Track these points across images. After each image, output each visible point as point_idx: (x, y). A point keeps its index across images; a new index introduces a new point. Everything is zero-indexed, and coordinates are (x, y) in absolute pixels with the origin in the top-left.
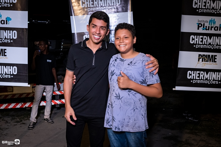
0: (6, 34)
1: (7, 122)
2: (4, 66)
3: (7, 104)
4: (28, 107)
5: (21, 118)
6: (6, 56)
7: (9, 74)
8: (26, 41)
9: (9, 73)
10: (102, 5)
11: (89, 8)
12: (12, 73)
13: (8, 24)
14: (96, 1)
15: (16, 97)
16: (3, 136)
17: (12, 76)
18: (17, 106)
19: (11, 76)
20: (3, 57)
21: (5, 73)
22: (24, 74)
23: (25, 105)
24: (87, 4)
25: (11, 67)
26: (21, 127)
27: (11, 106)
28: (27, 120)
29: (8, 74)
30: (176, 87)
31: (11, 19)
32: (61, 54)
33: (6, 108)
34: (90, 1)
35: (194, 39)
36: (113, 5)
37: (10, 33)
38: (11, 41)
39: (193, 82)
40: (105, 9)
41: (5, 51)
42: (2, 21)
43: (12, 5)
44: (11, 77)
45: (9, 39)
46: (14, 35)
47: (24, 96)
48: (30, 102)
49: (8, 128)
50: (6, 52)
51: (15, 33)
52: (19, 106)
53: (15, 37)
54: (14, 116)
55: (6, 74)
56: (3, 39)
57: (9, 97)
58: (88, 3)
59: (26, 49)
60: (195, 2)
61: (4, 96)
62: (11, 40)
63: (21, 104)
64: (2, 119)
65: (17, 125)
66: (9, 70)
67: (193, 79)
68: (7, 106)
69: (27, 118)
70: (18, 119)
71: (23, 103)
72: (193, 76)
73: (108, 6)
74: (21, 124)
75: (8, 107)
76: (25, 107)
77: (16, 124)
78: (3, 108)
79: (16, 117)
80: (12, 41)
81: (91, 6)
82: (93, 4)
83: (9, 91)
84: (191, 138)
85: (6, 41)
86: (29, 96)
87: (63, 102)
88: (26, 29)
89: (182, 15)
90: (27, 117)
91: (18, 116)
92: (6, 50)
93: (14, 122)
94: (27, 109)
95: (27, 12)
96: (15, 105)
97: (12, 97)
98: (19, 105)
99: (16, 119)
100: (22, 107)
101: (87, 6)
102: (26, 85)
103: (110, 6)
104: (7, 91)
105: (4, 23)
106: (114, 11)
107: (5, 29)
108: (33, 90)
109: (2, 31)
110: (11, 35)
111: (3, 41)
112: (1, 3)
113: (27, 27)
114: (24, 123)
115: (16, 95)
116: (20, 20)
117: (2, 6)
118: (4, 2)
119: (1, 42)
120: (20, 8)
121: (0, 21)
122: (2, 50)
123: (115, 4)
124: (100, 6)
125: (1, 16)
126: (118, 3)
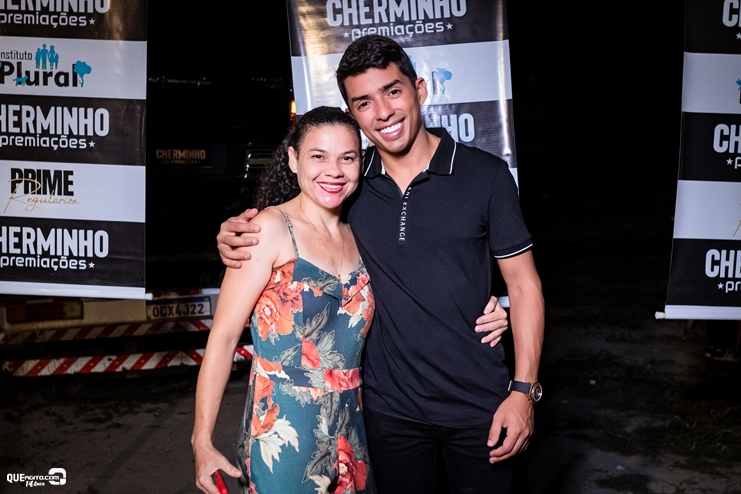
0: (72, 121)
1: (61, 420)
2: (66, 231)
3: (62, 361)
4: (133, 370)
5: (108, 408)
6: (71, 194)
7: (82, 258)
8: (141, 143)
9: (82, 254)
10: (399, 15)
12: (90, 255)
13: (79, 85)
14: (380, 4)
15: (93, 334)
17: (92, 265)
18: (95, 365)
19: (87, 263)
20: (63, 197)
21: (67, 253)
22: (130, 258)
23: (121, 363)
24: (350, 15)
25: (90, 233)
26: (108, 437)
27: (77, 366)
28: (130, 415)
29: (78, 258)
30: (667, 307)
31: (88, 70)
32: (242, 190)
33: (58, 373)
34: (362, 4)
35: (727, 138)
36: (438, 16)
37: (86, 117)
38: (88, 145)
39: (724, 287)
40: (410, 30)
41: (70, 178)
42: (59, 75)
43: (92, 22)
44: (88, 266)
45: (82, 137)
46: (99, 123)
47: (118, 332)
48: (138, 352)
49: (66, 442)
50: (71, 183)
51: (102, 115)
52: (101, 367)
53: (102, 129)
54: (83, 399)
55: (71, 256)
56: (64, 138)
57: (68, 337)
58: (354, 11)
59: (140, 171)
60: (731, 4)
61: (53, 332)
62: (88, 139)
63: (110, 359)
64: (47, 409)
65: (94, 430)
66: (83, 243)
67: (726, 279)
68: (61, 366)
69: (127, 409)
70: (98, 411)
71: (114, 358)
72: (727, 268)
73: (424, 22)
74: (110, 427)
75: (66, 369)
76: (124, 369)
77: (91, 426)
78: (48, 374)
79: (91, 403)
80: (92, 144)
81: (364, 21)
82: (369, 15)
83: (69, 314)
84: (694, 483)
85: (73, 144)
86: (135, 334)
87: (248, 353)
88: (139, 101)
89: (686, 53)
90: (129, 405)
91: (97, 401)
92: (71, 173)
93: (83, 421)
94: (128, 377)
95: (144, 44)
96: (91, 361)
97: (79, 334)
98: (102, 362)
99: (92, 410)
100: (111, 370)
101: (351, 20)
102: (139, 293)
103: (431, 21)
104: (62, 317)
105: (66, 84)
106: (445, 38)
107: (70, 103)
108: (150, 312)
109: (59, 109)
110: (89, 121)
111: (64, 143)
112: (55, 13)
113: (142, 95)
114: (118, 426)
115: (95, 329)
116: (119, 72)
117: (59, 24)
118: (66, 9)
119: (55, 147)
120: (121, 29)
121: (54, 75)
122: (58, 173)
123: (447, 15)
124: (393, 19)
125: (55, 60)
126: (459, 9)
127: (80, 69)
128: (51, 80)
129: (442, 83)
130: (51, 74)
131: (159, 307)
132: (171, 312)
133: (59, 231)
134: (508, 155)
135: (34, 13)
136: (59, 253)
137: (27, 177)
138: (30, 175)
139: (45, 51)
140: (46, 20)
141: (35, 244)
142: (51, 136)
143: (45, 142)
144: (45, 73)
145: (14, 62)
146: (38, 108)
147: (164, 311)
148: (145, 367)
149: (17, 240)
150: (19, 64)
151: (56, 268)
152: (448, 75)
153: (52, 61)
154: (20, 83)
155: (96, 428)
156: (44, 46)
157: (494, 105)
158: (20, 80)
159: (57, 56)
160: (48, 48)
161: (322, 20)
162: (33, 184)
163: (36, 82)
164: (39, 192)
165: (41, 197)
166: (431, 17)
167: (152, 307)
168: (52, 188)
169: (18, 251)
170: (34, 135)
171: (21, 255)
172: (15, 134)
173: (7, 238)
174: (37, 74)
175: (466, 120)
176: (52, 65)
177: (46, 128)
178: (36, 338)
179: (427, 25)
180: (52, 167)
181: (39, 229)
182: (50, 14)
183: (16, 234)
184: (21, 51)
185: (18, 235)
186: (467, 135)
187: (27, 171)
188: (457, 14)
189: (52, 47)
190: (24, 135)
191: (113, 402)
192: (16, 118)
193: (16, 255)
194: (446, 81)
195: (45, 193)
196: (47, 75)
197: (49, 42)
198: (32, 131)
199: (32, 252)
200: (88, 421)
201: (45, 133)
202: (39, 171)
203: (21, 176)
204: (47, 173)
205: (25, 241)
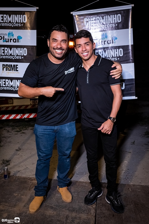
0: (18, 52)
1: (8, 131)
2: (16, 80)
3: (8, 115)
4: (27, 118)
5: (20, 128)
6: (18, 71)
8: (35, 57)
11: (92, 26)
13: (19, 42)
14: (98, 19)
15: (16, 108)
16: (8, 143)
20: (15, 71)
21: (17, 86)
23: (24, 116)
26: (21, 135)
27: (12, 117)
28: (26, 130)
31: (21, 38)
33: (7, 119)
36: (114, 22)
37: (21, 51)
40: (106, 26)
41: (17, 67)
42: (14, 39)
43: (22, 25)
45: (20, 56)
46: (24, 52)
47: (23, 108)
48: (28, 113)
49: (11, 137)
50: (18, 68)
51: (25, 50)
52: (18, 117)
53: (25, 54)
54: (13, 126)
56: (15, 56)
57: (10, 109)
58: (91, 21)
61: (5, 108)
62: (22, 56)
63: (21, 115)
64: (4, 128)
70: (17, 129)
71: (22, 115)
73: (110, 24)
74: (22, 133)
75: (9, 118)
76: (24, 118)
77: (16, 133)
78: (5, 119)
79: (16, 127)
80: (23, 58)
83: (10, 103)
85: (18, 58)
86: (27, 108)
90: (26, 128)
91: (17, 126)
92: (17, 65)
93: (14, 131)
94: (26, 120)
95: (36, 30)
96: (16, 116)
97: (12, 108)
98: (19, 116)
99: (16, 129)
100: (21, 118)
101: (90, 24)
104: (8, 103)
105: (16, 42)
106: (115, 28)
107: (17, 47)
108: (31, 103)
109: (14, 48)
110: (22, 52)
111: (15, 57)
112: (13, 23)
113: (35, 45)
114: (24, 133)
115: (16, 107)
116: (29, 38)
117: (14, 26)
118: (15, 22)
119: (13, 58)
120: (29, 27)
121: (13, 39)
122: (14, 65)
123: (116, 22)
124: (101, 23)
125: (13, 35)
126: (119, 20)
127: (19, 38)
128: (12, 41)
129: (114, 41)
130: (12, 39)
131: (33, 101)
132: (37, 102)
133: (15, 80)
134: (131, 59)
135: (7, 23)
136: (15, 86)
137: (6, 66)
138: (7, 66)
139: (10, 33)
140: (10, 25)
141: (9, 84)
142: (12, 56)
143: (11, 57)
144: (10, 39)
145: (2, 36)
146: (9, 48)
147: (35, 102)
148: (30, 117)
149: (4, 83)
150: (4, 37)
151: (14, 90)
152: (116, 38)
153: (12, 36)
154: (4, 42)
155: (18, 133)
156: (10, 32)
157: (128, 46)
158: (4, 41)
159: (13, 34)
160: (11, 32)
161: (83, 24)
162: (8, 68)
163: (8, 41)
164: (9, 70)
165: (10, 71)
166: (111, 22)
167: (32, 101)
168: (13, 69)
169: (5, 86)
170: (8, 55)
171: (6, 87)
172: (3, 55)
173: (2, 82)
174: (8, 39)
175: (121, 51)
176: (12, 37)
177: (11, 54)
178: (1, 109)
179: (110, 25)
180: (13, 64)
181: (10, 80)
182: (11, 23)
183: (4, 81)
184: (4, 33)
185: (5, 81)
186: (121, 54)
187: (6, 65)
188: (119, 21)
189: (12, 32)
190: (5, 56)
191: (21, 127)
192: (3, 51)
193: (4, 87)
194: (116, 40)
195: (11, 71)
196: (11, 40)
197: (11, 31)
198: (7, 54)
199: (8, 86)
200: (15, 132)
201: (11, 55)
202: (9, 65)
203: (5, 66)
204: (11, 65)
205: (6, 83)
